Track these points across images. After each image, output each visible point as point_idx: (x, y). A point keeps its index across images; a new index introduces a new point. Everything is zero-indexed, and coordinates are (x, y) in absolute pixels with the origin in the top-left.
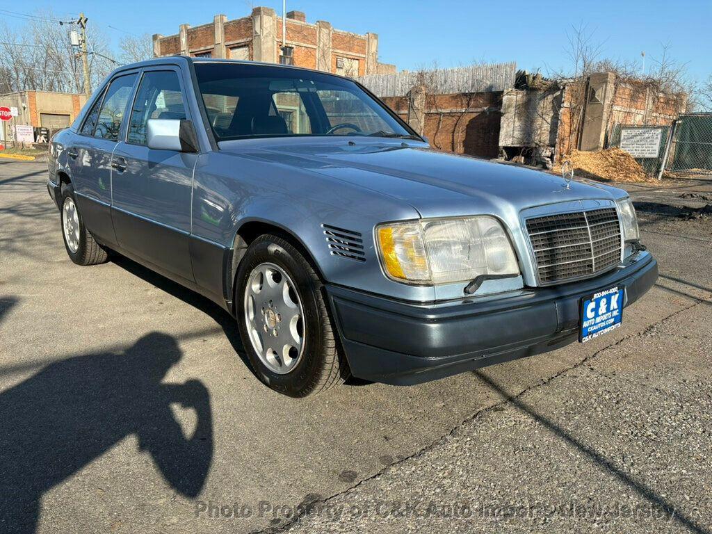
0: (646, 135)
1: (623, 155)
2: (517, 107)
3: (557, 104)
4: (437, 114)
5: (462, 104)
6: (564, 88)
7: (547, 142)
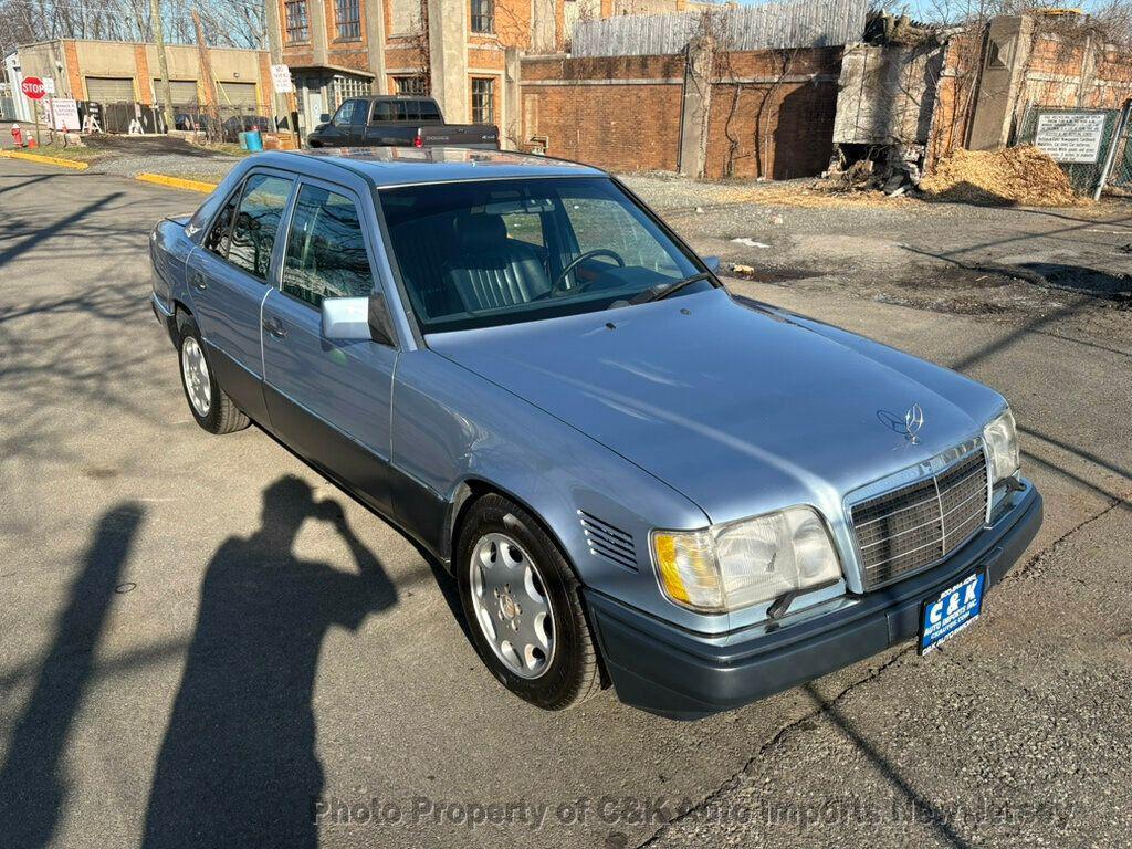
0: (1079, 124)
1: (1039, 158)
2: (867, 75)
3: (934, 71)
4: (732, 84)
5: (773, 69)
6: (947, 43)
7: (914, 136)
